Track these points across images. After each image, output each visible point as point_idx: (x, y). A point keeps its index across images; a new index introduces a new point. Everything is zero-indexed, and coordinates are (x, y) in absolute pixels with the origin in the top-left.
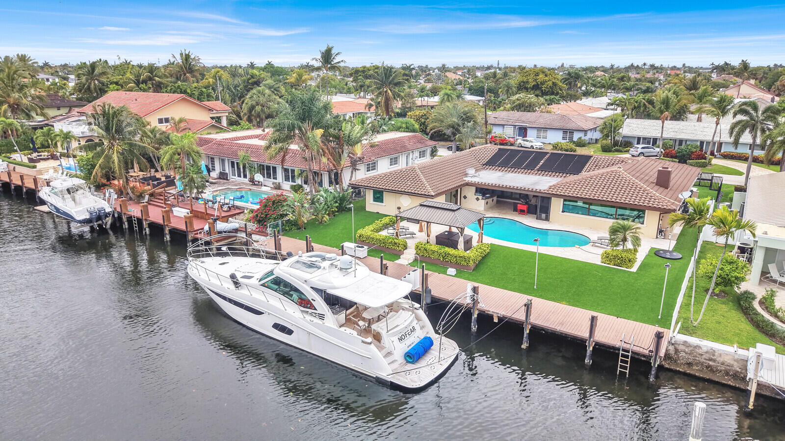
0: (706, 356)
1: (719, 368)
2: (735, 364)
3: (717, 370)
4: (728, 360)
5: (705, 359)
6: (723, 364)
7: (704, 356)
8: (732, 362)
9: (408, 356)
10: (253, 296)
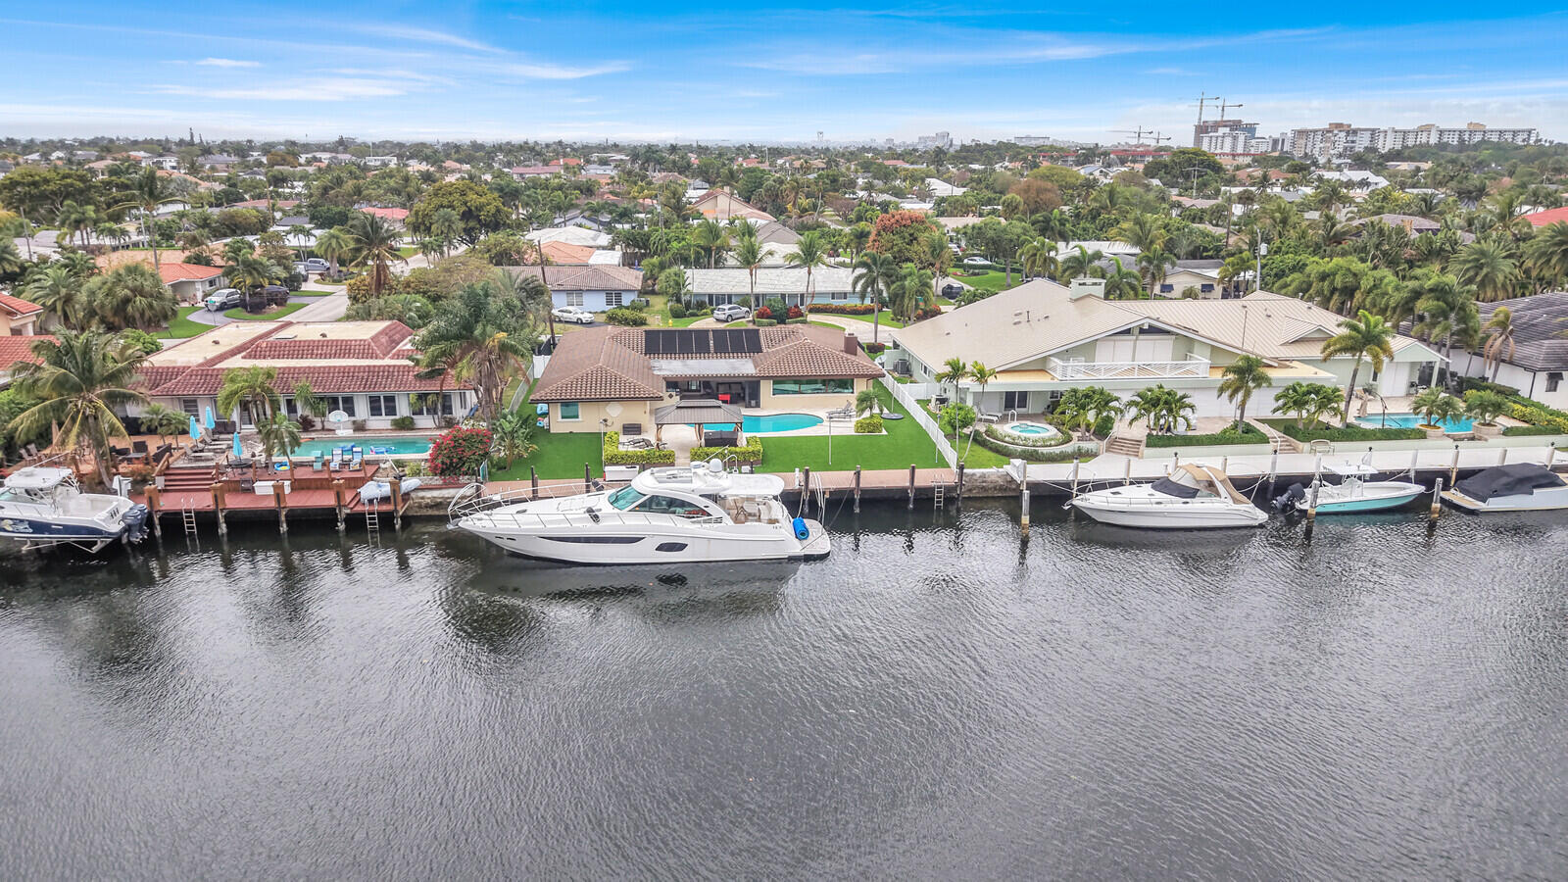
0: (980, 480)
5: (980, 482)
9: (802, 534)
10: (627, 523)
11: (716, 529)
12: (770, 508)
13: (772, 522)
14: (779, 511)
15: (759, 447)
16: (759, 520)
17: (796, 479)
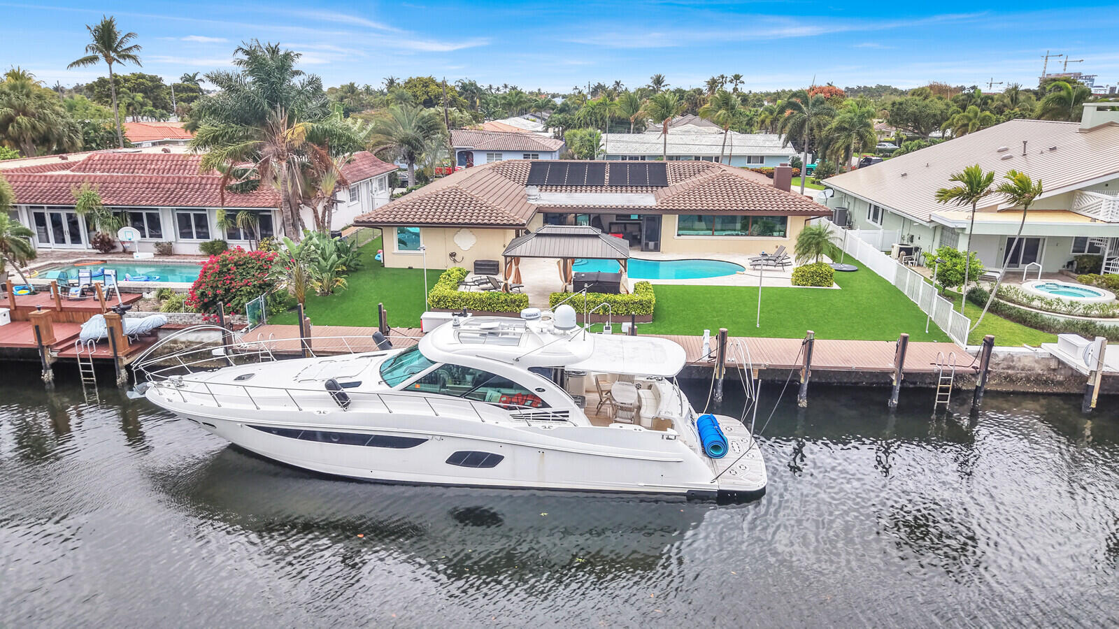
0: (1004, 365)
1: (1019, 376)
2: (1036, 365)
3: (1017, 378)
4: (1027, 362)
5: (1003, 369)
6: (1023, 369)
7: (1001, 366)
8: (1033, 365)
9: (714, 447)
10: (395, 412)
11: (556, 434)
12: (658, 397)
13: (661, 424)
14: (675, 404)
15: (651, 296)
16: (637, 420)
17: (704, 347)
